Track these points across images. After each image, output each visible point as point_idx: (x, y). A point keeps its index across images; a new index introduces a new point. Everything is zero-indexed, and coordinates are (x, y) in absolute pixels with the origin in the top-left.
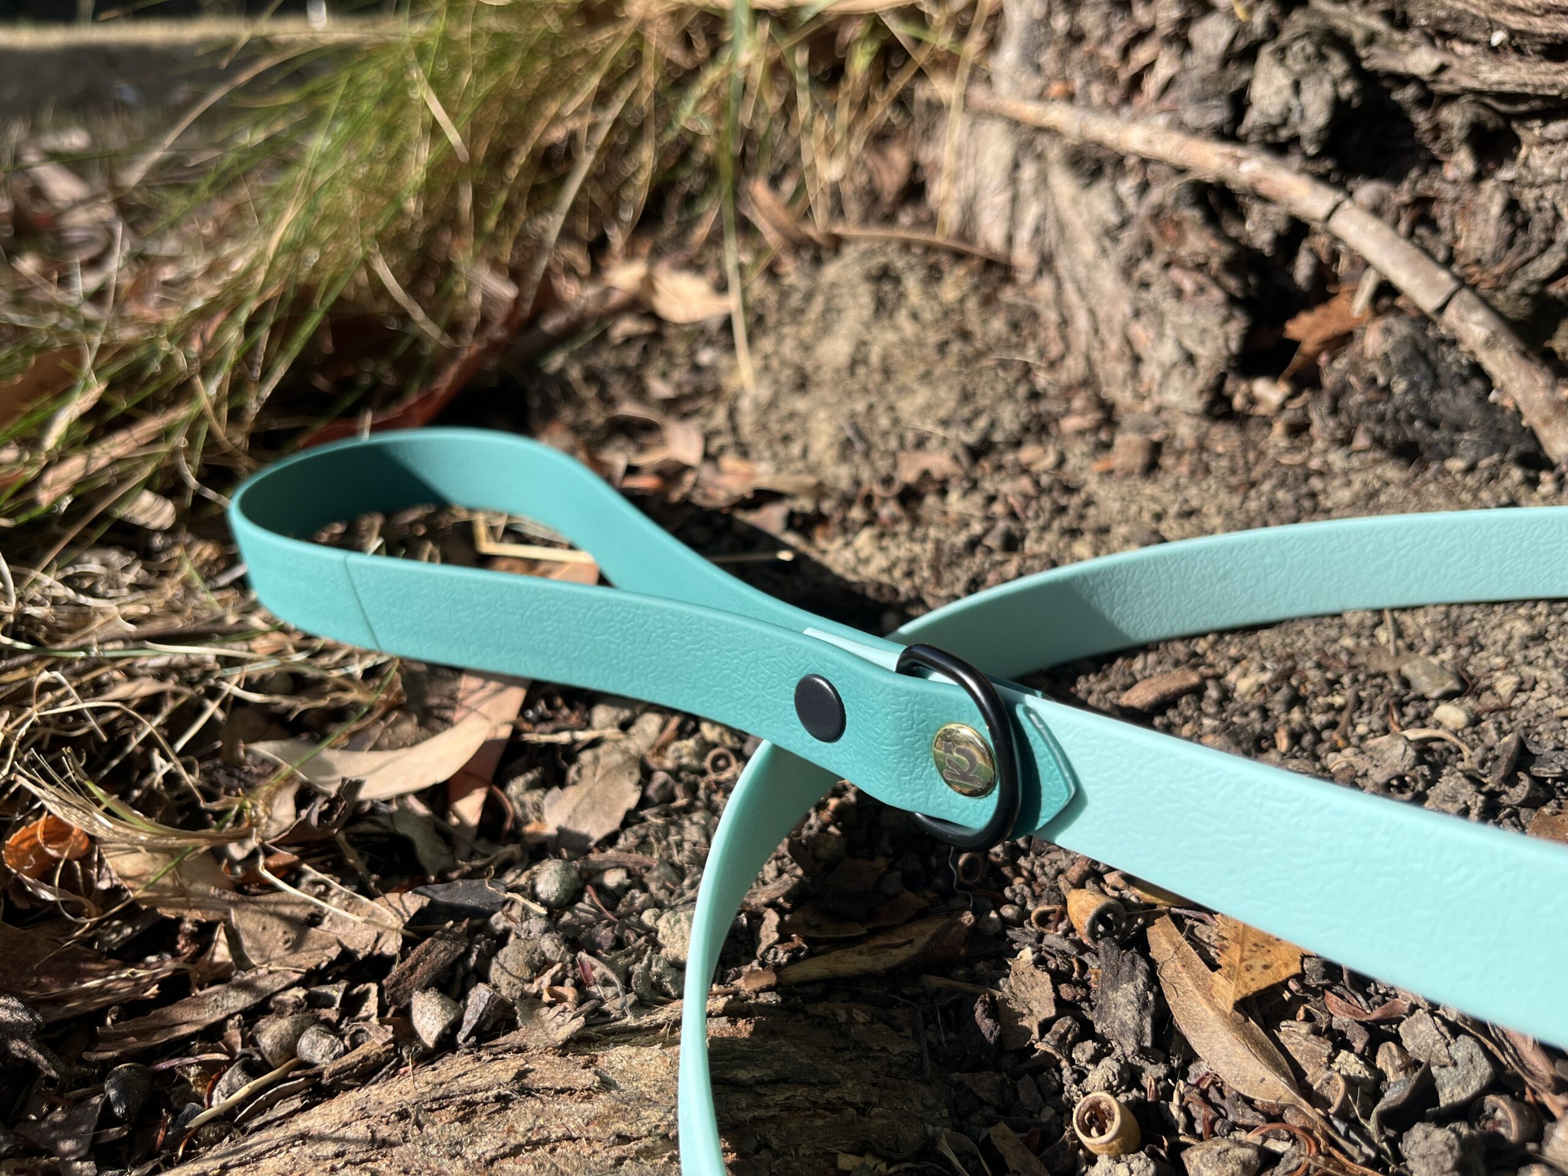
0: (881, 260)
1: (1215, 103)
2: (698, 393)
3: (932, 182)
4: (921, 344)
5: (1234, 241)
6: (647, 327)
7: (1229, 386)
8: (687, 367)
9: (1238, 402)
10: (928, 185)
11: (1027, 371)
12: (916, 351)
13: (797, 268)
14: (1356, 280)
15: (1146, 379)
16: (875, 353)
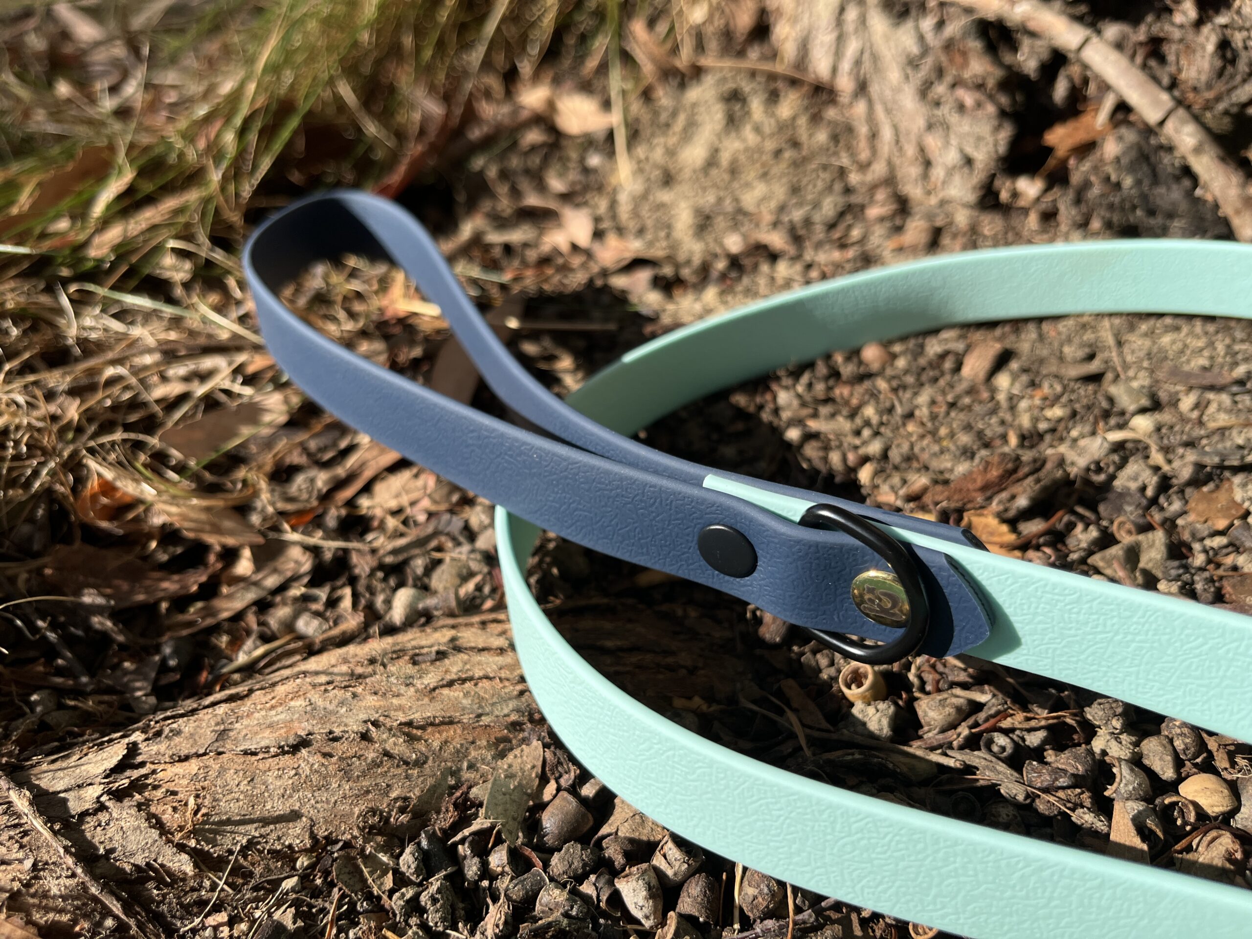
0: (733, 86)
2: (586, 188)
3: (775, 25)
4: (759, 150)
5: (1009, 68)
6: (548, 138)
7: (997, 183)
8: (579, 170)
9: (1004, 196)
10: (772, 28)
11: (842, 172)
12: (756, 156)
13: (666, 94)
14: (1100, 100)
15: (933, 179)
16: (725, 158)
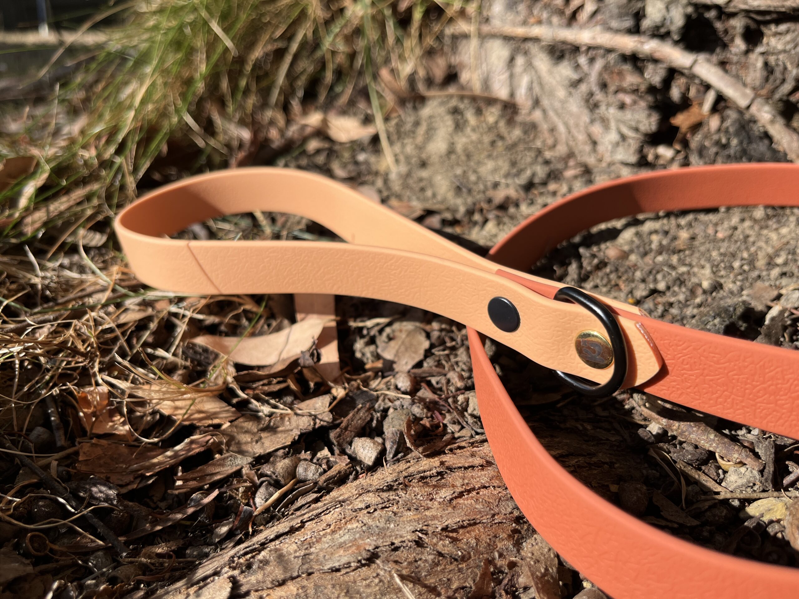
0: (452, 104)
1: (626, 18)
3: (461, 73)
4: (480, 142)
6: (326, 145)
7: (645, 150)
8: (352, 163)
9: (650, 158)
11: (539, 152)
12: (479, 146)
14: (703, 98)
15: (602, 151)
16: (459, 148)
